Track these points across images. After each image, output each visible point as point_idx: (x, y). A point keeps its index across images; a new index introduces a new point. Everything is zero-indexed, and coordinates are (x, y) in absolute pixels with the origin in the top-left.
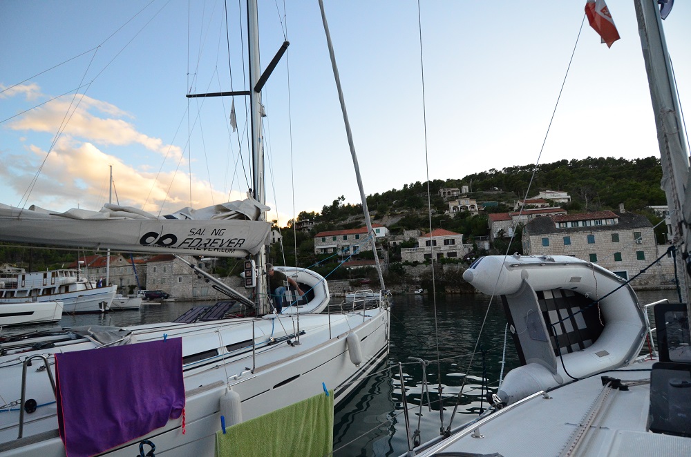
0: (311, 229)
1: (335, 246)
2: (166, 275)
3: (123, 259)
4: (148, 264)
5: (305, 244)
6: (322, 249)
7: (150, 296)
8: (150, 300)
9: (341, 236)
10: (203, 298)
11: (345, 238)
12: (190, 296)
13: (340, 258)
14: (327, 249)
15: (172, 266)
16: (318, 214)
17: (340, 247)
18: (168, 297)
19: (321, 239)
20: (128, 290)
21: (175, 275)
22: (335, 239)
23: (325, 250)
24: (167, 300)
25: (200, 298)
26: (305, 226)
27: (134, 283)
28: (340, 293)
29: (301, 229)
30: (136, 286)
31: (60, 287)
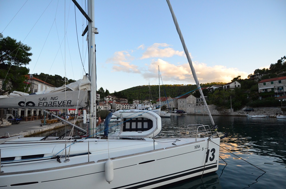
0: (260, 78)
1: (273, 87)
2: (184, 104)
3: (171, 98)
4: (178, 100)
5: (253, 87)
6: (263, 89)
7: (178, 112)
8: (178, 113)
9: (277, 81)
10: (198, 114)
11: (280, 82)
12: (194, 113)
13: (276, 94)
14: (267, 89)
15: (186, 101)
16: (267, 69)
17: (277, 87)
18: (185, 112)
19: (263, 84)
20: (172, 109)
21: (187, 104)
22: (272, 83)
23: (266, 90)
24: (184, 114)
25: (197, 114)
26: (256, 77)
27: (174, 107)
28: (274, 115)
29: (254, 79)
30: (175, 108)
31: (146, 109)
